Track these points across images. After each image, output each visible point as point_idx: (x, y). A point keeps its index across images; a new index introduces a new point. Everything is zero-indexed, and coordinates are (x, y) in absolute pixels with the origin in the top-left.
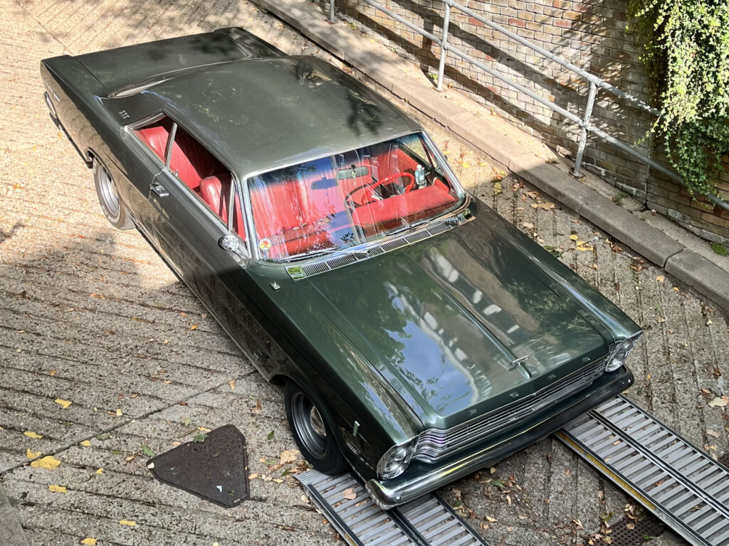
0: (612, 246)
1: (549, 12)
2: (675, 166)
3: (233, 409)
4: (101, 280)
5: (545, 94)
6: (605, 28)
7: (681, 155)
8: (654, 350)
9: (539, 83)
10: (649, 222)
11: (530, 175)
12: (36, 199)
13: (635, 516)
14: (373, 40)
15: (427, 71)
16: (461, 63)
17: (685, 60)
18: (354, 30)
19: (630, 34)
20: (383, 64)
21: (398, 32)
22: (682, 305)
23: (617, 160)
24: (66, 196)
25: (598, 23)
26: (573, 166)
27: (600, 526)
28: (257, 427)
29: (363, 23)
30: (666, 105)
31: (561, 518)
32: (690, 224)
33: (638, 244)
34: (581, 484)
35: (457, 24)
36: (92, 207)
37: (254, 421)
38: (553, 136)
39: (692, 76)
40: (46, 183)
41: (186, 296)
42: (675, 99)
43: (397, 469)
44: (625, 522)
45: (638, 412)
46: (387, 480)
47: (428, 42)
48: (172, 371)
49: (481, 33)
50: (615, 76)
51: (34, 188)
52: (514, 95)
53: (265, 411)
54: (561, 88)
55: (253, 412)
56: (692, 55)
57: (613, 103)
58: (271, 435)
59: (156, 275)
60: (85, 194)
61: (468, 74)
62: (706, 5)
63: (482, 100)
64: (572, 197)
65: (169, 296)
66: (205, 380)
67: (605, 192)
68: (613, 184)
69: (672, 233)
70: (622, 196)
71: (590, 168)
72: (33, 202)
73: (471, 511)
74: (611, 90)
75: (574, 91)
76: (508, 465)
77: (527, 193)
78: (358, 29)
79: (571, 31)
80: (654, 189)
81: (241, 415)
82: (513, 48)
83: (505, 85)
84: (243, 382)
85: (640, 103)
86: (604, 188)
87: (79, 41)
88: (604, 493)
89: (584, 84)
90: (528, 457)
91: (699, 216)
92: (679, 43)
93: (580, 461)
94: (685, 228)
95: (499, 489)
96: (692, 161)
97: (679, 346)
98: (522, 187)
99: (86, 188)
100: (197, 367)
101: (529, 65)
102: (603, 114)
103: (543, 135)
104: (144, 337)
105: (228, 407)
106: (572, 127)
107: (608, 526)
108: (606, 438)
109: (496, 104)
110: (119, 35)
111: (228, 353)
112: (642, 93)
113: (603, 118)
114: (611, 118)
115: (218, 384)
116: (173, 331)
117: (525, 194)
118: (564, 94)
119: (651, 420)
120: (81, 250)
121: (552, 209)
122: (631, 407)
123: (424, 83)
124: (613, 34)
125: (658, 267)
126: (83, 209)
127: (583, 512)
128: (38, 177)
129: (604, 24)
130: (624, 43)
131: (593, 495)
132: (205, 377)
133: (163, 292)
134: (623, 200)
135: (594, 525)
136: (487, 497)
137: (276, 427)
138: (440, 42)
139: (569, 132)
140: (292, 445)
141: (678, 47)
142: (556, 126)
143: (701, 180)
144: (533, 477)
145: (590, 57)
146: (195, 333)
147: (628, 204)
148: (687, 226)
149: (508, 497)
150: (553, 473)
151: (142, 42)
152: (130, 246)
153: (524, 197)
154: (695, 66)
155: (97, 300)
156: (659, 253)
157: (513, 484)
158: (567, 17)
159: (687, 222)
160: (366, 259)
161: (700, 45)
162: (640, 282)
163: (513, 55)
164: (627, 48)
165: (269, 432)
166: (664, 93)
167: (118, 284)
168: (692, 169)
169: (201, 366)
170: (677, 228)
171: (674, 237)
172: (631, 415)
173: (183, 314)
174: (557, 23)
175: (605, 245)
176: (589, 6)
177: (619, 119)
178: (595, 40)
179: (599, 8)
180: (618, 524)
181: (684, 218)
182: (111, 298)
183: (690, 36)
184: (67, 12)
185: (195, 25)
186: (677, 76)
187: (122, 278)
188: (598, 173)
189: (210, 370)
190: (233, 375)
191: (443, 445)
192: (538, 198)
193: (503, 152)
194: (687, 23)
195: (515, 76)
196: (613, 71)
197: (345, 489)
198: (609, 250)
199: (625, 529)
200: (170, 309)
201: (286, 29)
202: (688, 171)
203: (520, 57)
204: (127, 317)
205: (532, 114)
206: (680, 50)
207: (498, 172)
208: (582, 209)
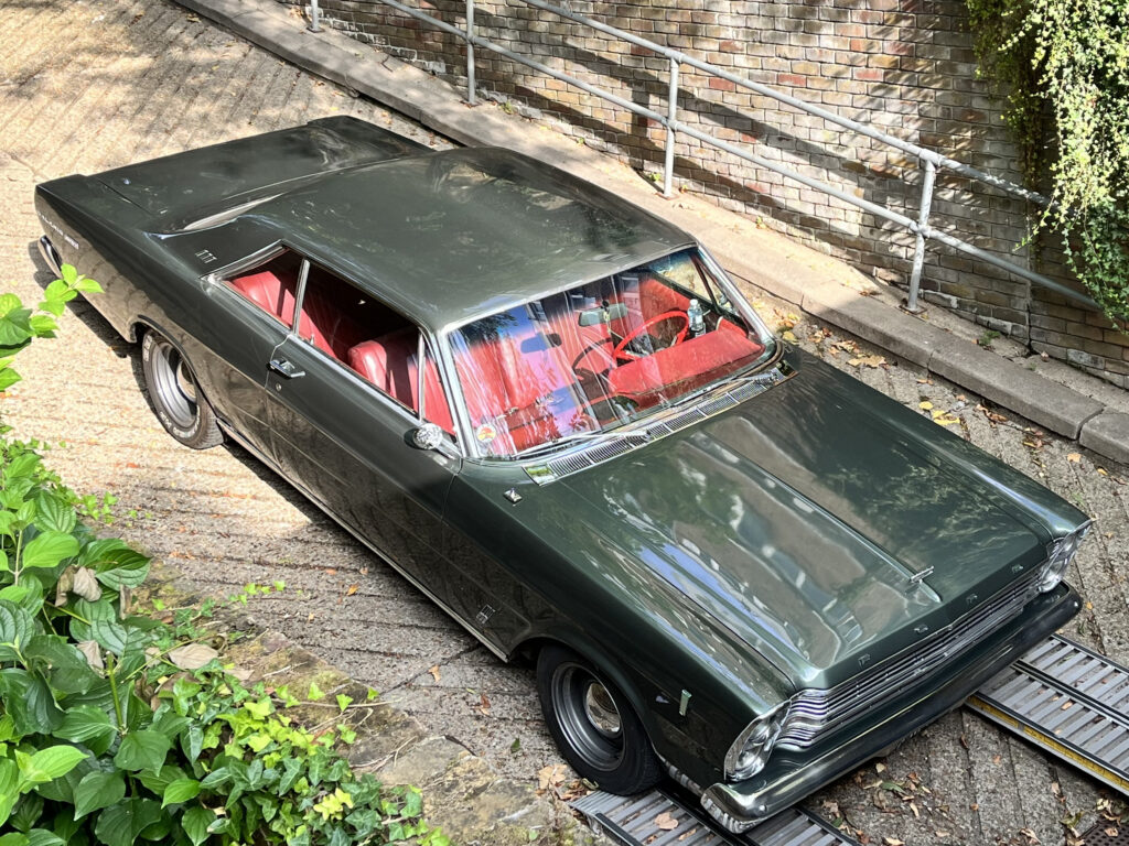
0: (988, 414)
1: (845, 60)
2: (1080, 276)
3: (445, 711)
4: (182, 530)
5: (847, 188)
6: (940, 76)
7: (1088, 259)
8: (1089, 566)
9: (833, 170)
10: (1040, 372)
11: (839, 314)
12: (43, 413)
13: (1115, 815)
14: (545, 128)
15: (642, 170)
16: (701, 152)
17: (1081, 112)
18: (510, 114)
19: (981, 82)
20: (569, 162)
21: (587, 112)
22: (1115, 494)
23: (975, 280)
24: (91, 403)
25: (928, 69)
26: (905, 296)
27: (1065, 835)
28: (490, 736)
29: (524, 101)
30: (1060, 183)
31: (1001, 830)
32: (1105, 369)
33: (1030, 406)
34: (1022, 776)
35: (689, 90)
36: (139, 418)
37: (483, 726)
38: (866, 254)
39: (1093, 136)
40: (53, 386)
41: (328, 544)
42: (1073, 173)
43: (755, 763)
44: (1101, 827)
45: (1088, 657)
46: (742, 781)
47: (641, 122)
48: (332, 662)
49: (731, 101)
50: (963, 149)
51: (35, 395)
52: (793, 194)
53: (497, 709)
54: (873, 176)
55: (478, 713)
56: (1090, 104)
57: (962, 193)
58: (516, 746)
59: (271, 515)
60: (123, 399)
61: (713, 168)
62: (1106, 26)
63: (739, 206)
64: (914, 343)
65: (300, 546)
66: (390, 671)
67: (962, 332)
68: (973, 319)
69: (1080, 386)
70: (991, 336)
71: (931, 298)
72: (39, 418)
73: (860, 833)
74: (960, 170)
75: (897, 178)
76: (902, 757)
77: (838, 344)
78: (516, 111)
79: (886, 85)
80: (1042, 321)
81: (460, 719)
82: (787, 120)
83: (777, 178)
84: (452, 668)
85: (1011, 187)
86: (959, 327)
87: (55, 159)
88: (1060, 786)
89: (912, 166)
90: (930, 743)
91: (1119, 357)
92: (1069, 87)
93: (1012, 741)
94: (1098, 377)
95: (896, 794)
96: (1107, 266)
97: (1125, 556)
98: (828, 336)
99: (122, 388)
100: (371, 652)
101: (817, 144)
102: (946, 210)
103: (848, 253)
104: (274, 613)
105: (436, 709)
106: (897, 235)
107: (1077, 834)
108: (1049, 701)
109: (764, 211)
110: (121, 147)
111: (417, 627)
112: (1009, 171)
113: (948, 217)
114: (961, 215)
115: (411, 675)
116: (319, 600)
117: (835, 346)
118: (878, 184)
119: (1110, 668)
120: (137, 486)
121: (882, 365)
122: (1076, 651)
123: (641, 187)
124: (953, 84)
125: (1067, 439)
126: (125, 423)
127: (1034, 818)
128: (37, 378)
129: (938, 70)
130: (972, 97)
131: (1044, 790)
132: (389, 666)
133: (289, 540)
134: (993, 342)
135: (1055, 835)
136: (881, 809)
137: (521, 732)
138: (664, 121)
139: (892, 244)
140: (553, 757)
141: (1068, 93)
142: (869, 236)
143: (1123, 294)
144: (945, 772)
145: (920, 123)
146: (357, 598)
147: (1003, 348)
148: (1101, 374)
149: (913, 806)
150: (974, 762)
151: (162, 156)
152: (217, 474)
153: (834, 351)
154: (1097, 119)
155: (181, 561)
156: (1067, 418)
157: (917, 786)
158: (875, 65)
159: (1100, 366)
160: (644, 444)
161: (1101, 88)
162: (1043, 466)
163: (788, 131)
164: (978, 104)
165: (511, 741)
166: (1054, 165)
167: (211, 534)
168: (1107, 279)
169: (377, 649)
170: (1085, 378)
171: (1084, 391)
172: (1079, 663)
173: (331, 572)
174: (859, 75)
175: (977, 413)
176: (911, 44)
177: (975, 215)
178: (925, 96)
179: (927, 46)
180: (1091, 830)
181: (1095, 361)
182: (205, 557)
183: (1086, 76)
184: (26, 115)
185: (244, 122)
186: (1072, 136)
187: (216, 524)
188: (945, 304)
189: (393, 655)
190: (433, 659)
191: (822, 717)
192: (857, 351)
193: (789, 283)
194: (1080, 56)
195: (793, 163)
196: (957, 142)
197: (656, 816)
198: (985, 420)
199: (1104, 837)
200: (306, 566)
201: (394, 119)
202: (1101, 283)
203: (801, 134)
204: (236, 583)
205: (827, 221)
206: (1072, 98)
207: (785, 315)
208: (931, 360)
